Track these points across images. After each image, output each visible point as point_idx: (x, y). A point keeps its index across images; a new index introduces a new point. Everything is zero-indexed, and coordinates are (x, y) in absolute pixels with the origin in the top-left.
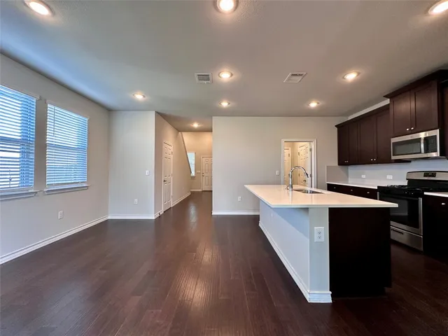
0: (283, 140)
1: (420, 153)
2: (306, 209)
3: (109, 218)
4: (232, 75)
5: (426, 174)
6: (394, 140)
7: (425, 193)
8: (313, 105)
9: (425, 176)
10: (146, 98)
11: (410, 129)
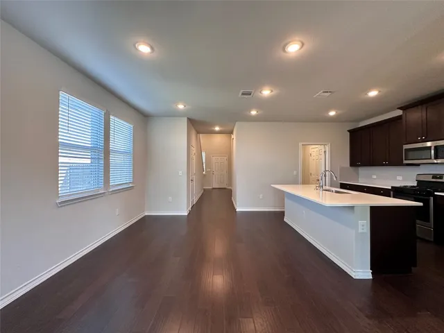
0: (300, 144)
1: (431, 159)
2: (352, 208)
3: (146, 214)
4: (272, 91)
5: (435, 176)
6: (406, 147)
7: (436, 193)
8: (332, 113)
9: (433, 178)
10: (187, 107)
11: (422, 138)
